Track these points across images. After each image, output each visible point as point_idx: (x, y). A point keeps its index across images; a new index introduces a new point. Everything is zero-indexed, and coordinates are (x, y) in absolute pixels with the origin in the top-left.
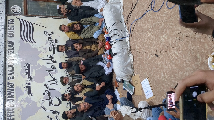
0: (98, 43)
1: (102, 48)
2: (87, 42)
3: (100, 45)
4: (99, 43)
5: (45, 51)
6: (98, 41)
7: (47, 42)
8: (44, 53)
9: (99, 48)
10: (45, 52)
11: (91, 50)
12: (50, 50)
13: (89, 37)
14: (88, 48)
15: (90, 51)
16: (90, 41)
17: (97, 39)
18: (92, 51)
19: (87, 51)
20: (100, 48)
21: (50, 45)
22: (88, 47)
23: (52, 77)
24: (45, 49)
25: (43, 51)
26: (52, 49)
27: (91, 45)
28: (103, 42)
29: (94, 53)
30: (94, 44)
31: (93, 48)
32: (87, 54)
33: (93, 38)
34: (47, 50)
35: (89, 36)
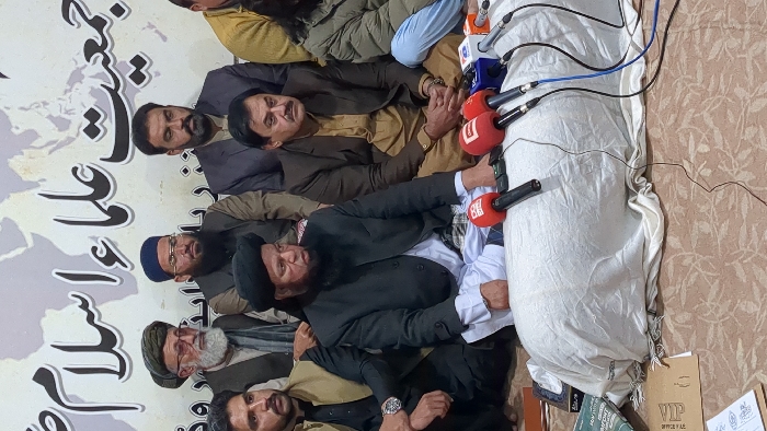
0: (421, 102)
1: (447, 139)
2: (345, 86)
3: (435, 113)
4: (431, 102)
5: (62, 136)
6: (424, 85)
7: (76, 77)
8: (56, 146)
9: (423, 139)
10: (60, 146)
11: (367, 147)
12: (92, 131)
13: (365, 54)
14: (350, 134)
15: (362, 153)
16: (370, 79)
17: (420, 68)
18: (376, 159)
19: (342, 156)
20: (436, 138)
21: (93, 92)
22: (347, 124)
23: (90, 318)
24: (62, 124)
25: (49, 132)
26: (108, 125)
27: (373, 115)
28: (455, 90)
29: (389, 172)
30: (394, 102)
31: (386, 130)
32: (336, 175)
33: (388, 58)
34: (72, 132)
35: (360, 41)
